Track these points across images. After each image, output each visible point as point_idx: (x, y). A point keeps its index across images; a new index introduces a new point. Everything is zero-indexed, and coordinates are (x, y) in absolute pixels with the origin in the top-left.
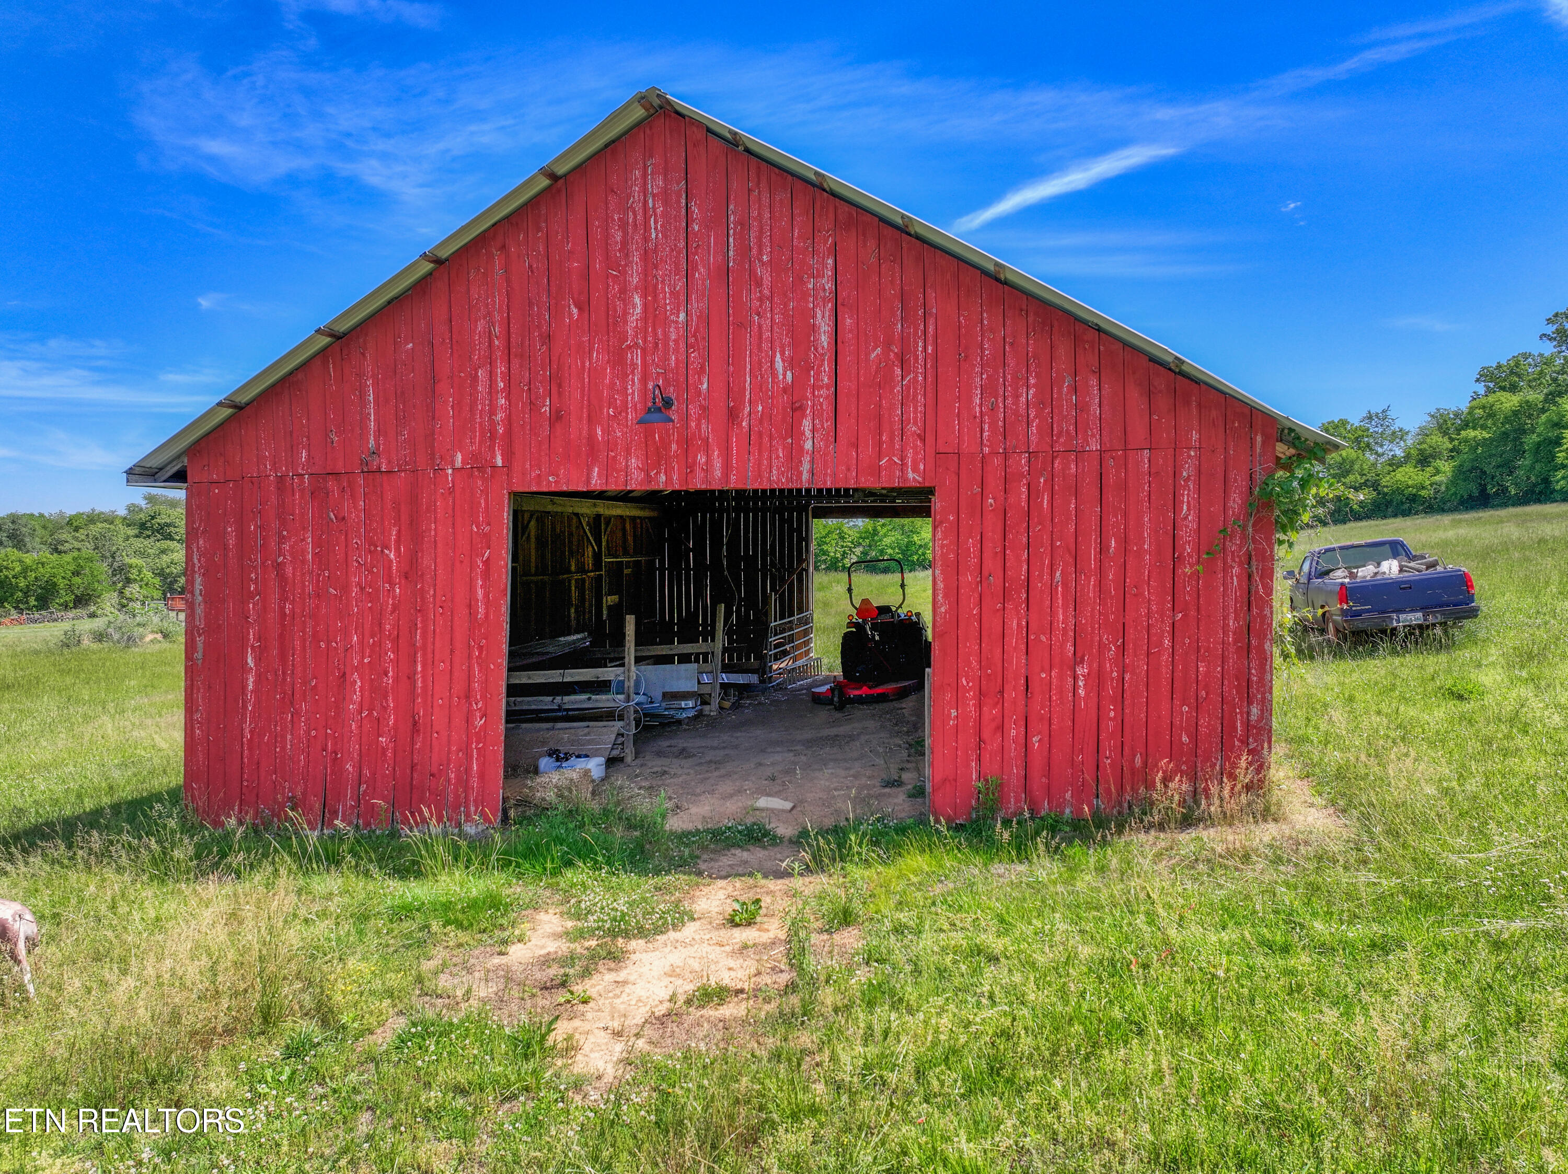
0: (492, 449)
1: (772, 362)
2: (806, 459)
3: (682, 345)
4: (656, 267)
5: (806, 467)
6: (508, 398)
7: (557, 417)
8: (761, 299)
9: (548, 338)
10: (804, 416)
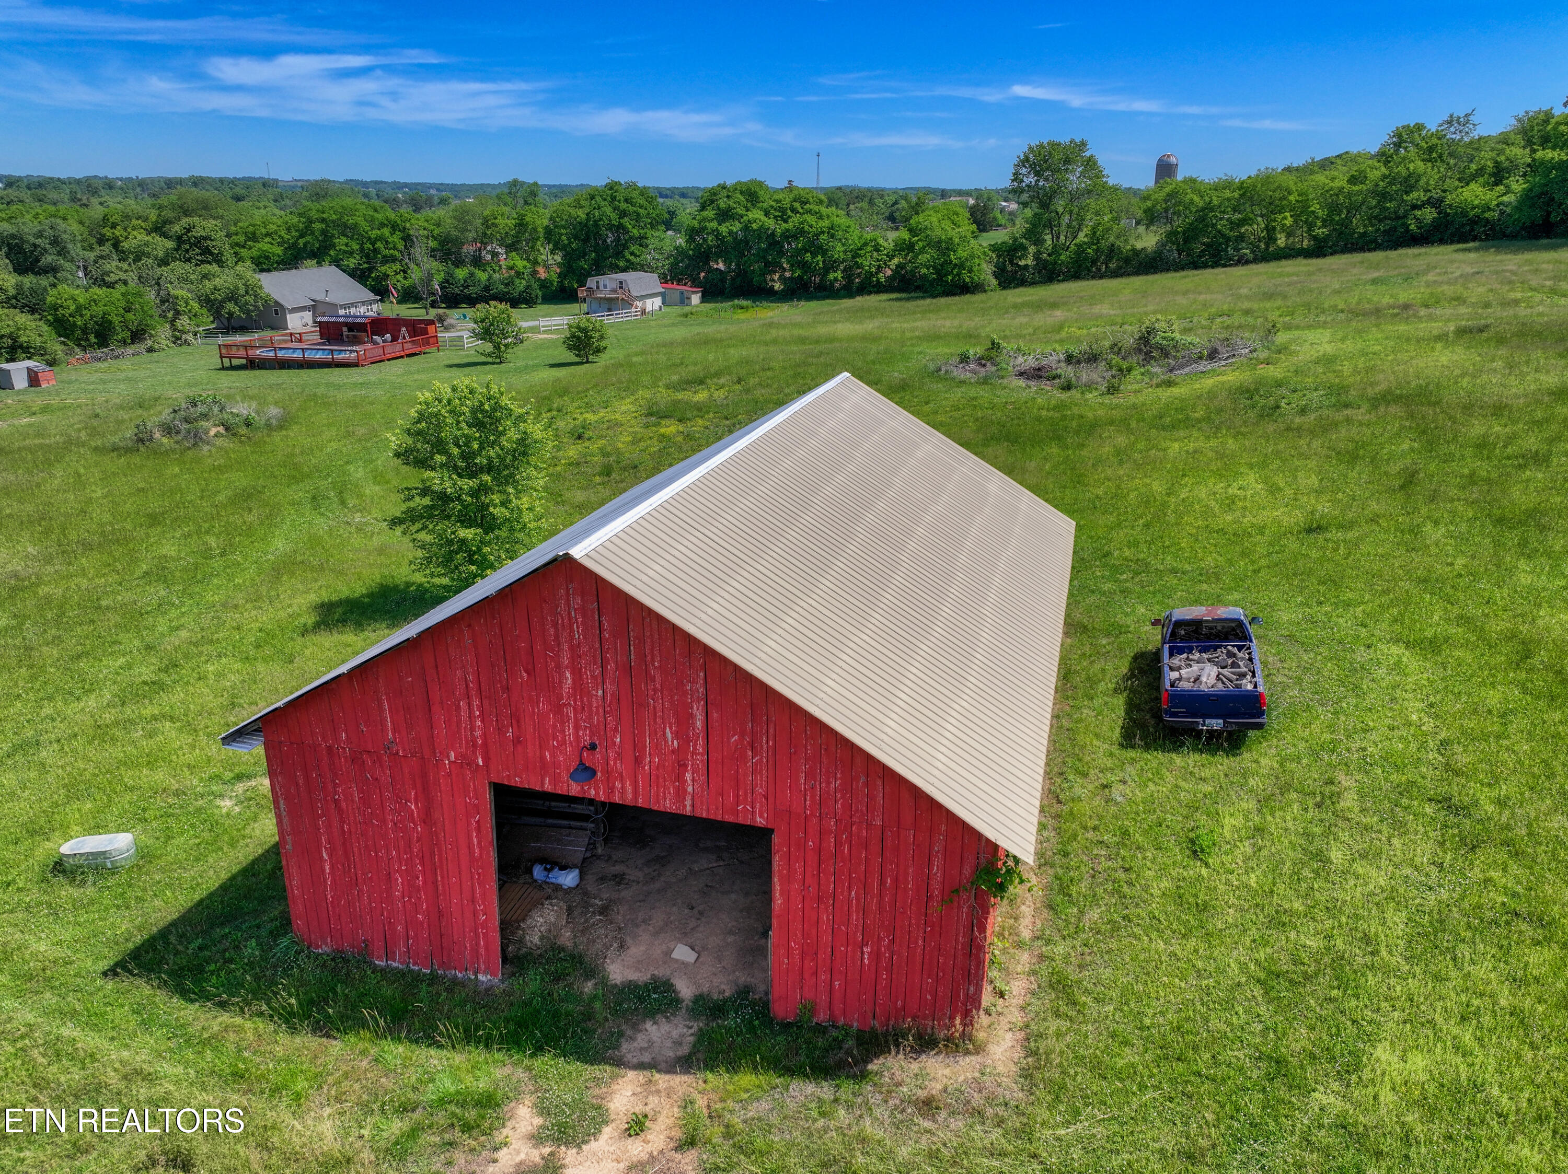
0: (474, 752)
1: (664, 733)
2: (689, 798)
3: (601, 710)
4: (580, 656)
5: (688, 802)
6: (482, 721)
7: (517, 741)
8: (655, 690)
9: (507, 689)
10: (686, 770)
